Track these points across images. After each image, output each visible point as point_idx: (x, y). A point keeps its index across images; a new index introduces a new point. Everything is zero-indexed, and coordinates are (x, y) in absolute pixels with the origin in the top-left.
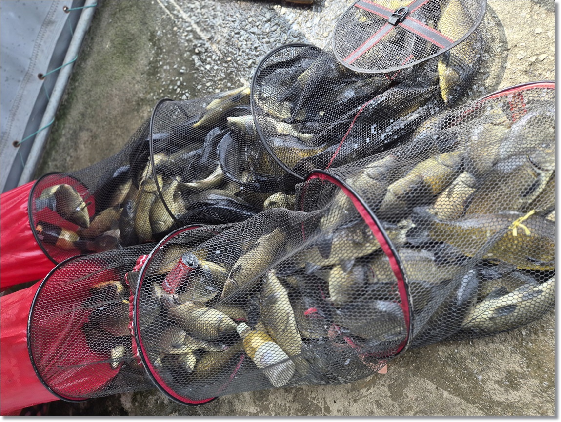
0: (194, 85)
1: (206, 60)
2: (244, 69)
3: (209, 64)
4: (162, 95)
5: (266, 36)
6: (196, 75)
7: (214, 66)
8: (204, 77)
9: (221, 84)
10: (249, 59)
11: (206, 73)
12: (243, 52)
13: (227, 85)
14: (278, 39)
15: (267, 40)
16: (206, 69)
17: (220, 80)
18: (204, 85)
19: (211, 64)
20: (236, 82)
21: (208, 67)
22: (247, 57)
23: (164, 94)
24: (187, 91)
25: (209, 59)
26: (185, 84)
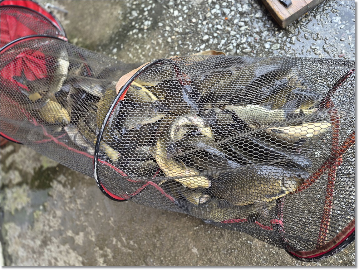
0: (159, 19)
1: (178, 5)
2: (198, 39)
3: (179, 12)
4: (134, 7)
5: (230, 25)
6: (164, 12)
7: (180, 16)
8: (168, 19)
9: (176, 36)
10: (206, 34)
11: (171, 17)
12: (207, 23)
13: (178, 41)
14: (238, 36)
15: (229, 29)
16: (173, 13)
17: (177, 32)
18: (164, 26)
19: (179, 13)
20: (186, 45)
21: (176, 13)
22: (206, 31)
23: (136, 7)
24: (151, 19)
25: (180, 7)
26: (153, 12)
